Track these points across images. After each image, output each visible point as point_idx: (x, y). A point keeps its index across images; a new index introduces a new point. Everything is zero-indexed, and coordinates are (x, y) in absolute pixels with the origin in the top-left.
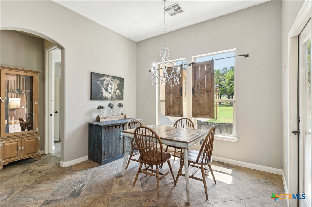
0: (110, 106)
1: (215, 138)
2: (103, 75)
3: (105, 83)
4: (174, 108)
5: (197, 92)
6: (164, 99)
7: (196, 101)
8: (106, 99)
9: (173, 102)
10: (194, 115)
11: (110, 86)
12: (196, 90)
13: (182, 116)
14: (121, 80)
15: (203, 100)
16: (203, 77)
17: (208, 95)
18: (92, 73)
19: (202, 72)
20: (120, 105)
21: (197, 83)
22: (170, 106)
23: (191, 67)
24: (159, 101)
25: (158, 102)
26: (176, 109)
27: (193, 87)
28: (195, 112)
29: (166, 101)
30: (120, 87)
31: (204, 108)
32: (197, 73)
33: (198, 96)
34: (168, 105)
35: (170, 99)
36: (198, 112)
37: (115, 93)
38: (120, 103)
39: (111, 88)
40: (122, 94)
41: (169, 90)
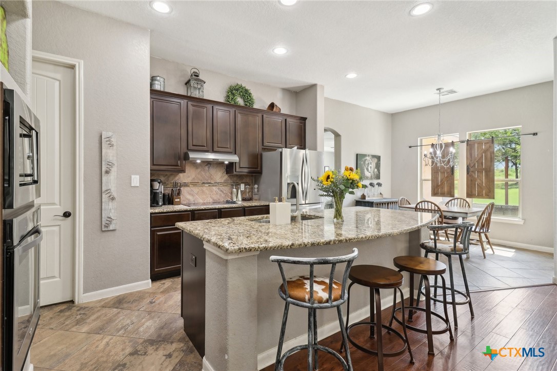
0: (371, 184)
1: (491, 220)
2: (365, 155)
3: (367, 162)
4: (443, 188)
5: (473, 171)
6: (430, 178)
7: (471, 180)
8: (367, 178)
9: (441, 181)
10: (470, 195)
11: (370, 165)
12: (471, 169)
13: (454, 197)
14: (379, 158)
15: (480, 180)
16: (480, 156)
17: (487, 175)
18: (357, 154)
19: (480, 150)
20: (379, 185)
21: (472, 162)
22: (438, 186)
23: (465, 144)
24: (422, 180)
25: (420, 181)
26: (446, 189)
27: (468, 166)
28: (470, 192)
29: (432, 181)
30: (378, 166)
31: (481, 188)
32: (473, 151)
33: (474, 175)
34: (435, 185)
35: (437, 178)
36: (474, 193)
37: (374, 172)
38: (379, 182)
39: (371, 167)
40: (379, 173)
41: (437, 168)
